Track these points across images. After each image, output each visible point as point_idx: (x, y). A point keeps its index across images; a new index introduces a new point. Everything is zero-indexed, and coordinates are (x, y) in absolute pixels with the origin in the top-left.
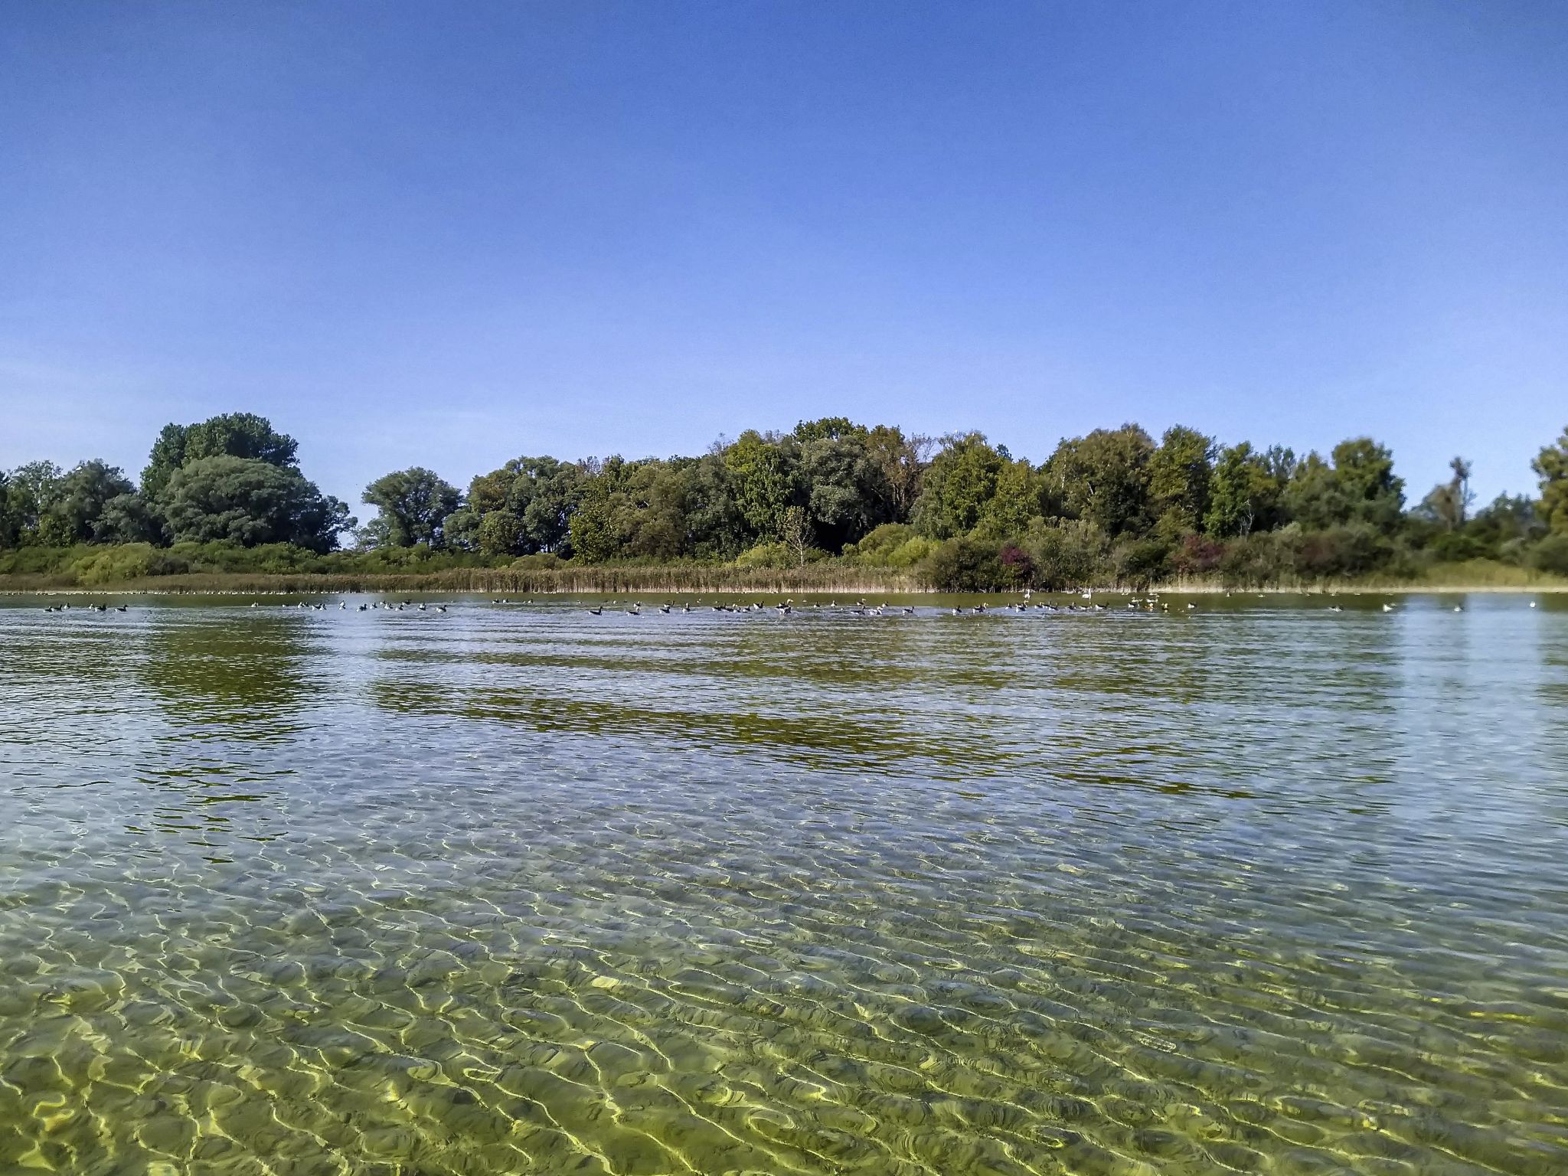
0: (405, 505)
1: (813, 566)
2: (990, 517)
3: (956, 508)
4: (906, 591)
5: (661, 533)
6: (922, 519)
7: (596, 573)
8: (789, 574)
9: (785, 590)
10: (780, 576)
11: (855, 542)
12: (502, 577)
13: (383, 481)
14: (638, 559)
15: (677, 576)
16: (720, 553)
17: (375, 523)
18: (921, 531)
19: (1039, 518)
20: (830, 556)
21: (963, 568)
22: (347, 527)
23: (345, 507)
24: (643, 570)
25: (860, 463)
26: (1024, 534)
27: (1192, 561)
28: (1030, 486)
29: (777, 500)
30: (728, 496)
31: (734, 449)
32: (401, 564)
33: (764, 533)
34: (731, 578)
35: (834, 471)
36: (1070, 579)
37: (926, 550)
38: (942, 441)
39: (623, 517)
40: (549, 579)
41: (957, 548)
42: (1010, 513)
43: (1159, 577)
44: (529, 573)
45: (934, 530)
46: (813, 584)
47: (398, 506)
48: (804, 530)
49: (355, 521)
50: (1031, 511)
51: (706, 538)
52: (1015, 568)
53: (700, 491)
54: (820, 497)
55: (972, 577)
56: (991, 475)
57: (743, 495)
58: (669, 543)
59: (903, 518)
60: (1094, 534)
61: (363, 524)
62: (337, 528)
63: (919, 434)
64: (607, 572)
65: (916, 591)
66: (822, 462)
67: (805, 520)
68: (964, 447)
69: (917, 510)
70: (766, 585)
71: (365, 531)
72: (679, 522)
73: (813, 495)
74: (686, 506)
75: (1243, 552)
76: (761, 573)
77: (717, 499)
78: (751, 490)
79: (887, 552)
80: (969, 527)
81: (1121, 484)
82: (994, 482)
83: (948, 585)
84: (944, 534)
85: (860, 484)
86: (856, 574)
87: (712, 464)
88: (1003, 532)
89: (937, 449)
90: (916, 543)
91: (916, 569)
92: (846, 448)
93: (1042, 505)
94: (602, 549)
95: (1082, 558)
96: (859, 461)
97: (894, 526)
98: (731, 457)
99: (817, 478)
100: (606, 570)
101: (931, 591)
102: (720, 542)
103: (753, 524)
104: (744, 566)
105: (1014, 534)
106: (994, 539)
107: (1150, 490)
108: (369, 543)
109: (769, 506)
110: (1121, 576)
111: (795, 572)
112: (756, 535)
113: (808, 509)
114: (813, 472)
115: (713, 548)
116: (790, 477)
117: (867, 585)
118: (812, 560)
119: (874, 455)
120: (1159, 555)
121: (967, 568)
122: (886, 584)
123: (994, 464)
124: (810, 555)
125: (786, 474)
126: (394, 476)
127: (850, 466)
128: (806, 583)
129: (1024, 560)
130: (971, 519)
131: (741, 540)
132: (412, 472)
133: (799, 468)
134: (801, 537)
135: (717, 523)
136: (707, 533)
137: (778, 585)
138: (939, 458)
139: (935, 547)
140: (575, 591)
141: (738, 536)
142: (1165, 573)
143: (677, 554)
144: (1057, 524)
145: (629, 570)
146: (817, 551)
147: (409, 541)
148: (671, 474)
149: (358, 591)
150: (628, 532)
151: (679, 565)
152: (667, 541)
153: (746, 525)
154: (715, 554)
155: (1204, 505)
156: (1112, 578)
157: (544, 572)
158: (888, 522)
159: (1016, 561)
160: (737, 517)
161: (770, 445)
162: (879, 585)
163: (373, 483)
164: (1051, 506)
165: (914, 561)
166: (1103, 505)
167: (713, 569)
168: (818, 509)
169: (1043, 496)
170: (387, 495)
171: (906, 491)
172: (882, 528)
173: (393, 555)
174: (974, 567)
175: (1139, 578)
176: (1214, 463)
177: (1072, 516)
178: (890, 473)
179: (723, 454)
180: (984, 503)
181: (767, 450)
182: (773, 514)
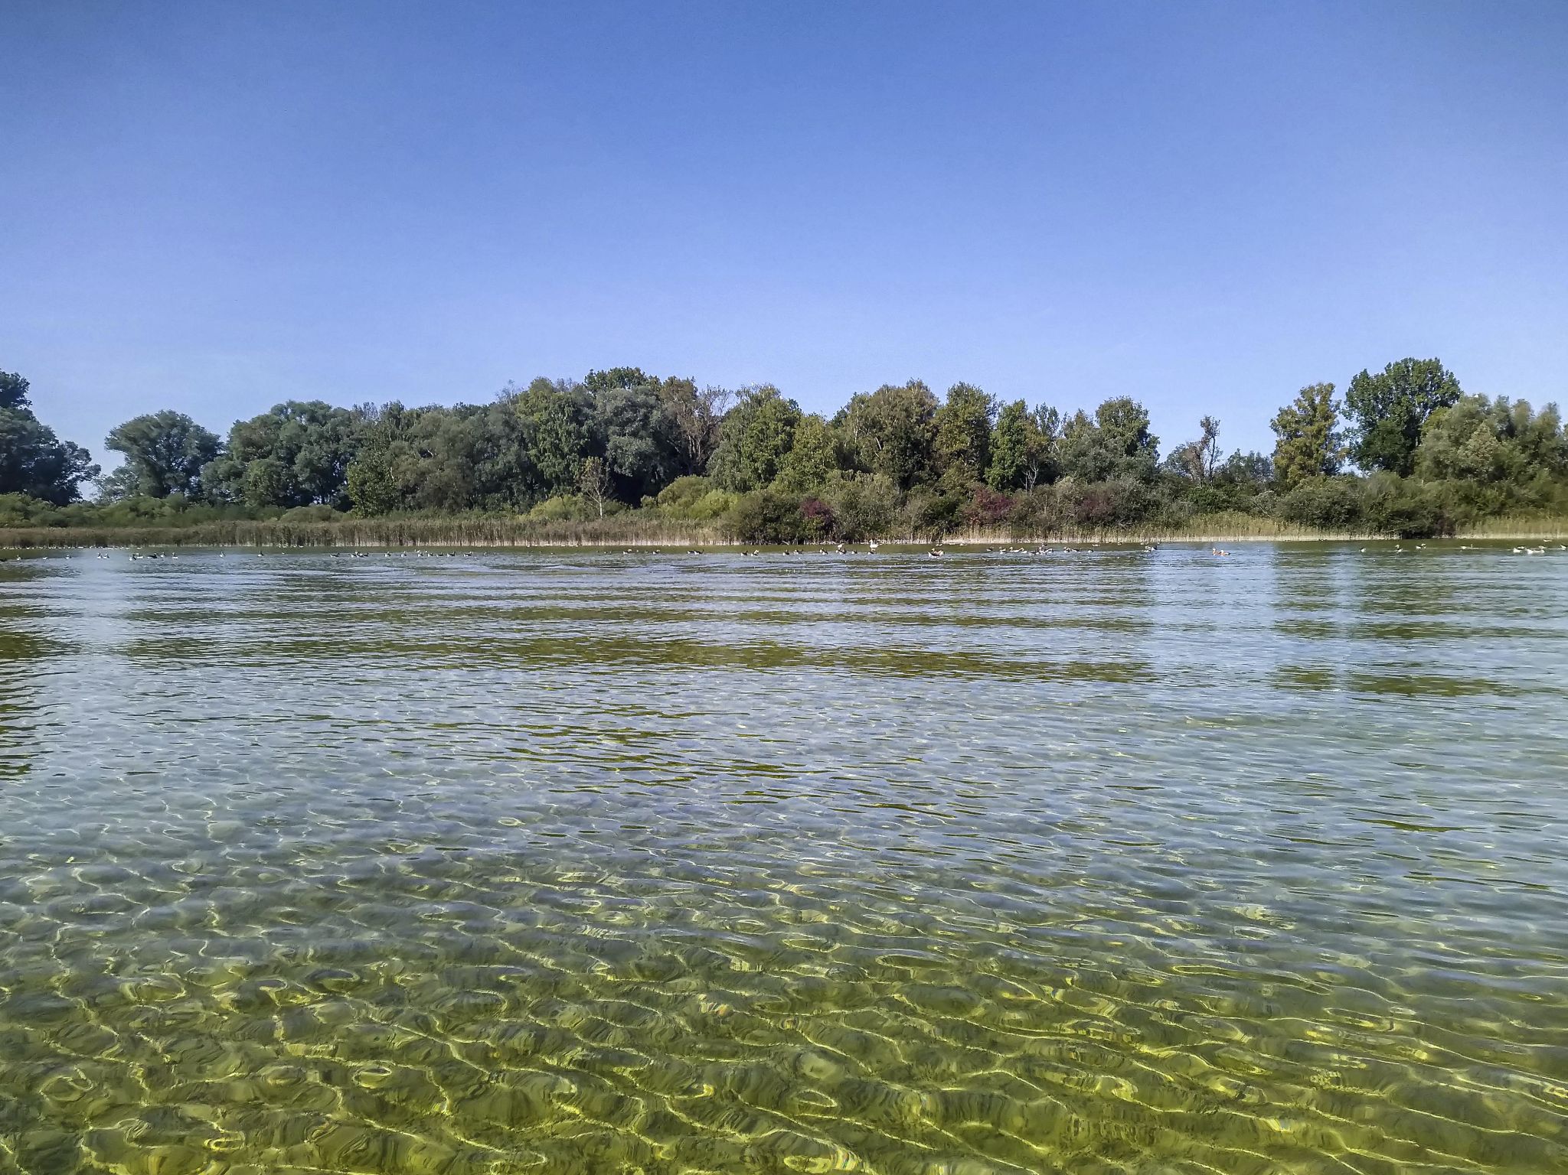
0: (156, 452)
1: (613, 519)
2: (789, 470)
3: (754, 461)
4: (711, 543)
5: (448, 485)
6: (720, 472)
7: (379, 526)
8: (589, 526)
9: (585, 543)
10: (581, 528)
11: (654, 494)
12: (273, 531)
13: (130, 424)
14: (423, 512)
15: (468, 528)
16: (513, 505)
17: (122, 471)
18: (720, 484)
19: (837, 472)
20: (628, 508)
21: (766, 520)
22: (88, 476)
23: (86, 454)
24: (430, 523)
25: (656, 415)
26: (822, 487)
27: (982, 513)
28: (827, 440)
29: (571, 451)
30: (520, 445)
31: (525, 397)
32: (153, 516)
33: (559, 484)
34: (528, 531)
35: (629, 421)
36: (869, 531)
37: (726, 502)
38: (738, 394)
39: (407, 466)
40: (326, 532)
41: (761, 501)
42: (808, 466)
43: (953, 528)
44: (303, 525)
45: (733, 483)
46: (615, 537)
47: (147, 453)
48: (602, 482)
49: (97, 469)
50: (827, 465)
51: (498, 489)
52: (817, 521)
53: (489, 440)
54: (616, 448)
55: (776, 530)
56: (788, 428)
57: (536, 445)
58: (457, 494)
59: (701, 470)
60: (887, 487)
61: (107, 472)
62: (78, 477)
63: (714, 386)
64: (391, 525)
65: (720, 544)
66: (618, 412)
67: (604, 472)
68: (760, 399)
69: (714, 463)
70: (564, 538)
71: (109, 480)
72: (468, 472)
73: (609, 445)
74: (474, 456)
75: (1029, 504)
76: (560, 526)
77: (508, 449)
78: (544, 439)
79: (687, 505)
80: (768, 480)
81: (908, 439)
82: (790, 435)
83: (752, 538)
84: (744, 488)
85: (656, 436)
86: (660, 526)
87: (502, 412)
88: (801, 485)
89: (733, 402)
90: (715, 496)
91: (719, 523)
92: (641, 398)
93: (837, 459)
94: (383, 500)
95: (879, 511)
96: (655, 412)
97: (693, 478)
98: (521, 405)
99: (612, 428)
100: (391, 522)
101: (736, 543)
102: (512, 493)
103: (547, 475)
104: (540, 518)
105: (813, 488)
106: (793, 491)
107: (937, 444)
108: (115, 493)
109: (563, 457)
110: (916, 528)
111: (596, 524)
112: (550, 488)
113: (606, 460)
114: (609, 422)
115: (505, 500)
116: (585, 427)
117: (671, 537)
118: (611, 513)
119: (669, 406)
120: (951, 508)
121: (771, 520)
122: (691, 537)
123: (790, 418)
124: (609, 508)
125: (581, 424)
126: (142, 420)
127: (646, 417)
128: (608, 535)
129: (826, 512)
130: (770, 472)
131: (534, 491)
132: (162, 415)
133: (593, 418)
134: (600, 489)
135: (508, 474)
136: (498, 484)
137: (578, 538)
138: (737, 410)
139: (734, 499)
140: (357, 545)
141: (530, 487)
142: (957, 525)
143: (466, 506)
144: (853, 478)
145: (417, 522)
146: (614, 504)
147: (162, 491)
148: (458, 422)
149: (105, 546)
150: (412, 482)
151: (470, 518)
152: (454, 493)
153: (539, 476)
154: (508, 505)
155: (987, 461)
156: (908, 530)
157: (322, 525)
158: (686, 474)
159: (818, 513)
160: (528, 467)
161: (562, 393)
162: (683, 538)
163: (118, 427)
164: (846, 459)
165: (716, 514)
166: (892, 459)
167: (508, 522)
168: (615, 461)
169: (839, 450)
170: (134, 441)
171: (703, 443)
172: (681, 480)
173: (143, 507)
174: (777, 519)
175: (934, 530)
176: (995, 420)
177: (866, 470)
178: (686, 426)
179: (514, 403)
180: (782, 456)
181: (559, 399)
182: (568, 466)
